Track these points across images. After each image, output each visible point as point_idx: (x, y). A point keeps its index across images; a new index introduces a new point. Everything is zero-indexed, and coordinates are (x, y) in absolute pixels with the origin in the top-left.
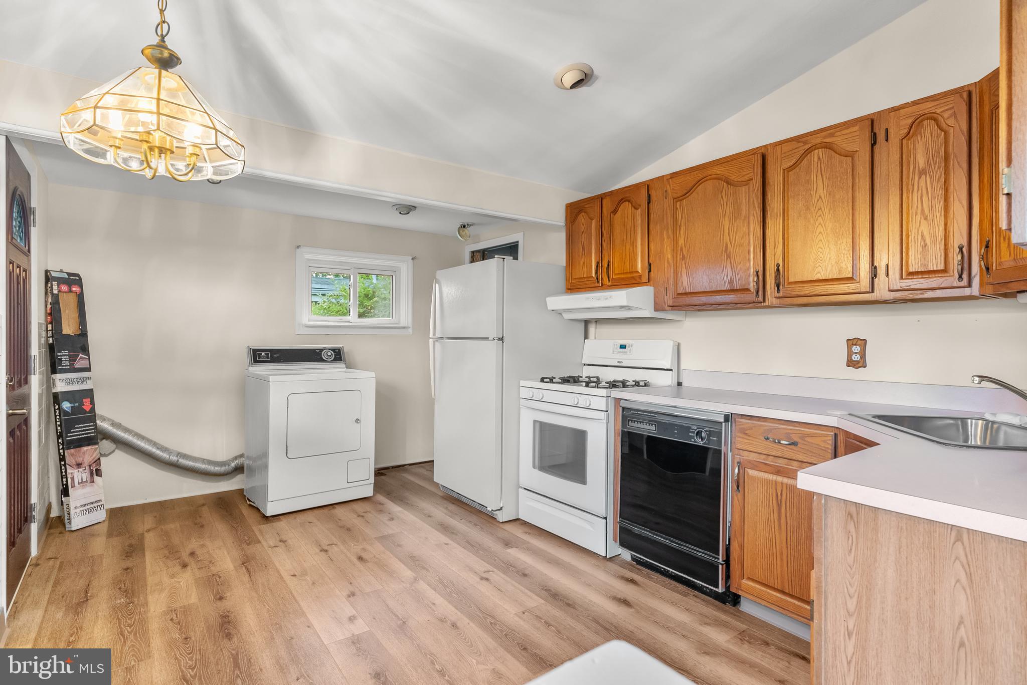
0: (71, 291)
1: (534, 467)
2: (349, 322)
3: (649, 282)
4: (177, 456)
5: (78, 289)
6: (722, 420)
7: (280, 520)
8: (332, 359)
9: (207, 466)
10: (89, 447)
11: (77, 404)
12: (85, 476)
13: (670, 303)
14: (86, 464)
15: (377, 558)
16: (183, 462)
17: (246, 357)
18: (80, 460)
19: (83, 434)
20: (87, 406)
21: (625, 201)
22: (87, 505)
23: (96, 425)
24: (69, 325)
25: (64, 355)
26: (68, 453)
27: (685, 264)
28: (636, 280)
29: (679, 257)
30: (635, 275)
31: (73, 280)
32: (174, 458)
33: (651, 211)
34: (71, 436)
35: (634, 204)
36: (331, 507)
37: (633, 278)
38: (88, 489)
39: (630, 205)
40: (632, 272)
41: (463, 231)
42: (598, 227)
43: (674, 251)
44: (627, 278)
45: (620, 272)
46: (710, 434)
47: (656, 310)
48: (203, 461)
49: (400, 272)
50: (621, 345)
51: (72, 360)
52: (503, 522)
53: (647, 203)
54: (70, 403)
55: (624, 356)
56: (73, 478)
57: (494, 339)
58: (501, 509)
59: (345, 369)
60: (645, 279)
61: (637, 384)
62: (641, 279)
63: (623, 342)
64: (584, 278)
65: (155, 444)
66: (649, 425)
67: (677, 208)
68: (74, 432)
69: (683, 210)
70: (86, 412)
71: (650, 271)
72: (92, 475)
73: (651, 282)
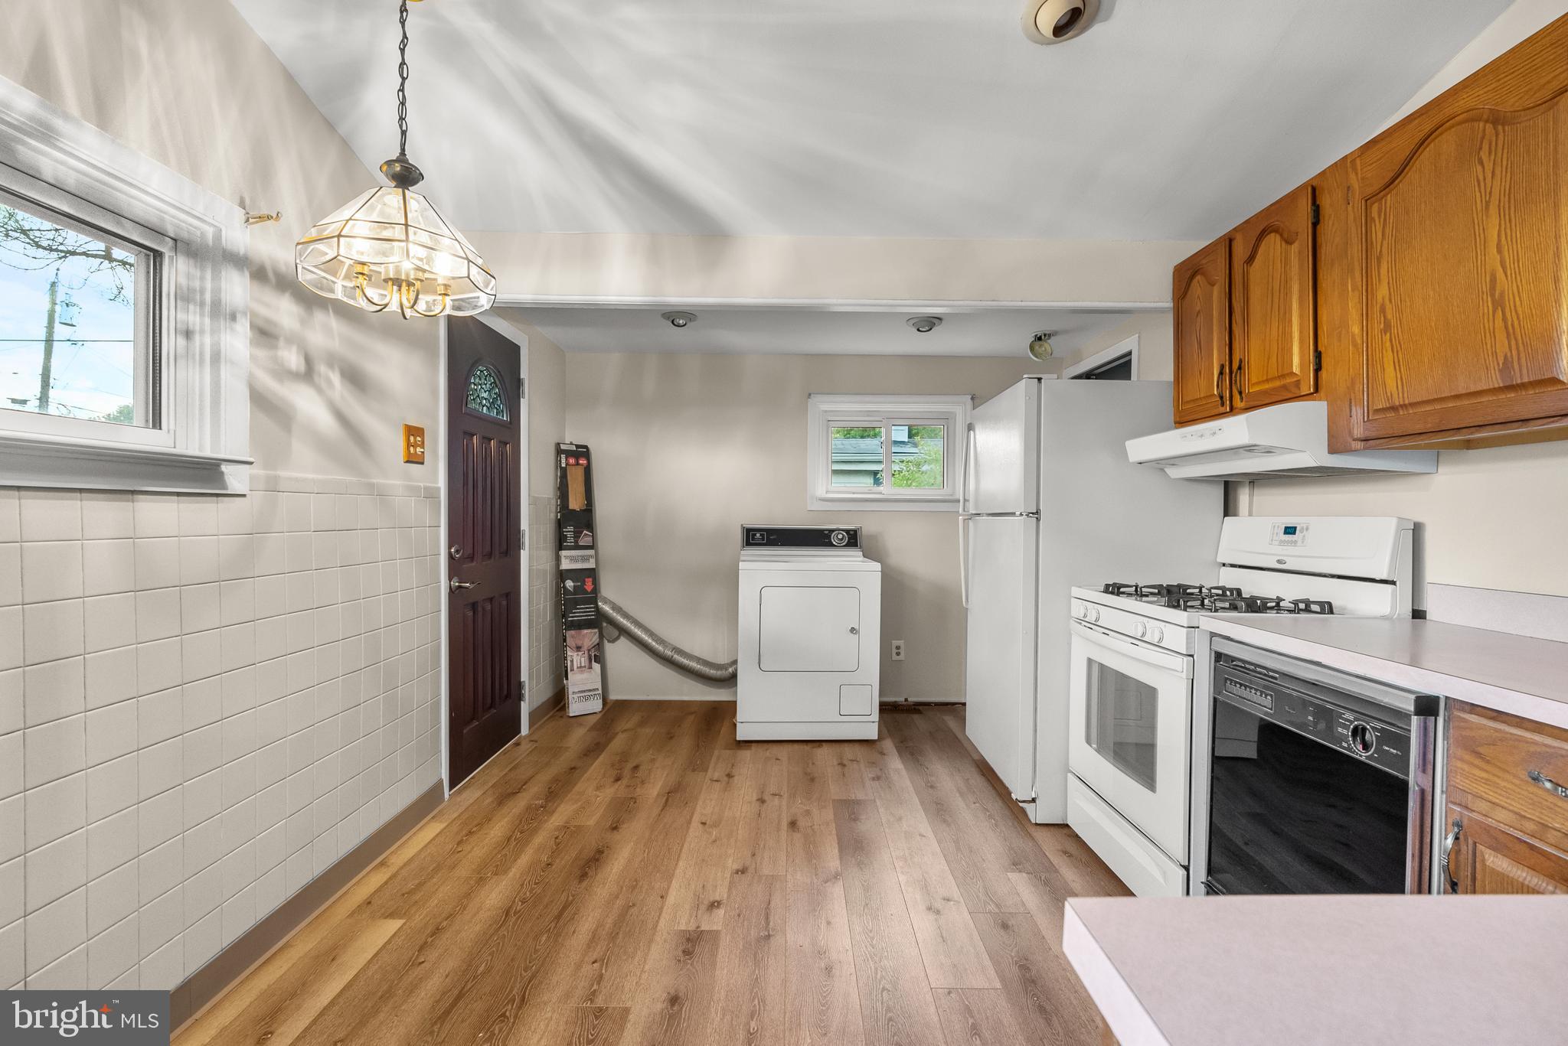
0: (578, 464)
1: (1088, 741)
2: (881, 493)
3: (1317, 390)
4: (672, 652)
5: (585, 462)
6: (1411, 707)
7: (749, 748)
8: (844, 544)
9: (702, 667)
10: (589, 631)
11: (579, 584)
12: (584, 661)
13: (1359, 431)
14: (585, 648)
15: (813, 830)
16: (677, 658)
17: (738, 536)
18: (579, 643)
19: (584, 616)
20: (589, 586)
21: (1271, 232)
22: (584, 691)
23: (597, 607)
24: (576, 500)
25: (569, 531)
26: (570, 634)
27: (1391, 340)
28: (1290, 392)
29: (1377, 326)
30: (1289, 380)
31: (582, 453)
32: (669, 653)
33: (1321, 239)
34: (572, 617)
35: (1285, 236)
36: (818, 744)
37: (1285, 387)
38: (585, 675)
39: (1278, 237)
40: (1283, 376)
41: (1041, 346)
42: (1223, 295)
43: (1366, 316)
44: (1274, 389)
45: (1261, 380)
46: (1386, 737)
47: (1333, 450)
48: (699, 660)
49: (955, 420)
50: (1286, 528)
51: (577, 535)
52: (1036, 824)
53: (1310, 225)
54: (573, 582)
55: (1290, 550)
56: (572, 661)
57: (1021, 515)
58: (1034, 800)
59: (862, 558)
60: (1308, 386)
61: (1304, 607)
62: (1299, 389)
63: (1291, 522)
64: (1200, 398)
65: (651, 634)
66: (1261, 695)
67: (1373, 219)
68: (575, 613)
69: (1385, 220)
70: (587, 593)
71: (1318, 368)
72: (590, 661)
73: (1322, 393)
